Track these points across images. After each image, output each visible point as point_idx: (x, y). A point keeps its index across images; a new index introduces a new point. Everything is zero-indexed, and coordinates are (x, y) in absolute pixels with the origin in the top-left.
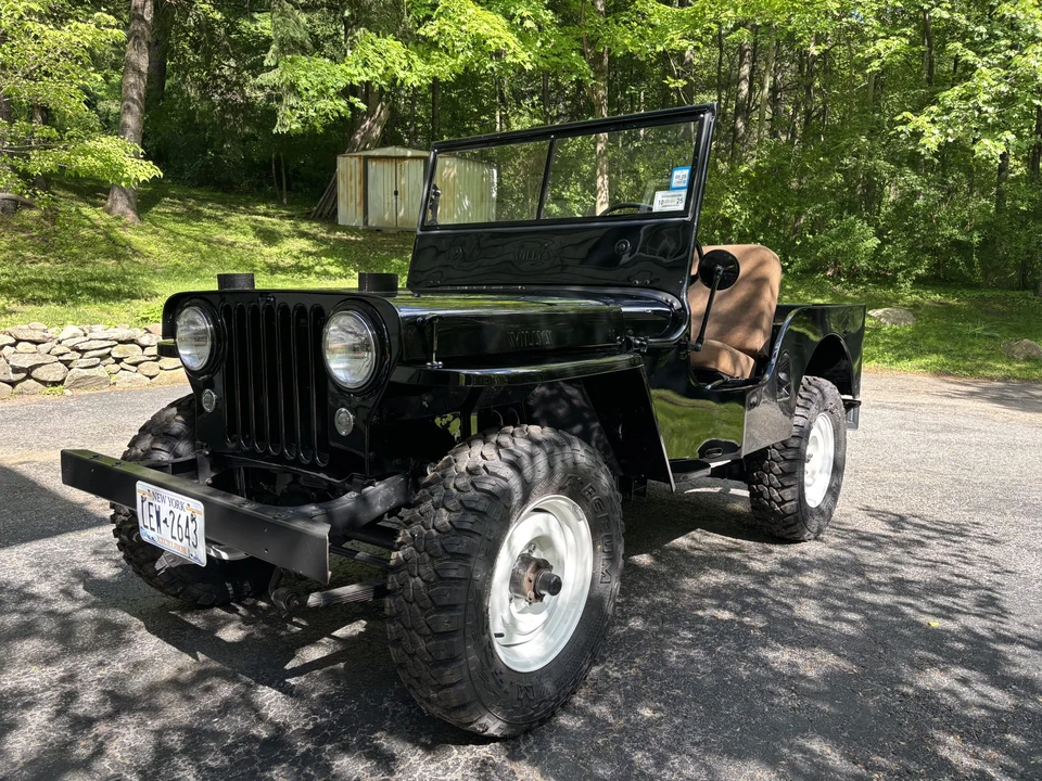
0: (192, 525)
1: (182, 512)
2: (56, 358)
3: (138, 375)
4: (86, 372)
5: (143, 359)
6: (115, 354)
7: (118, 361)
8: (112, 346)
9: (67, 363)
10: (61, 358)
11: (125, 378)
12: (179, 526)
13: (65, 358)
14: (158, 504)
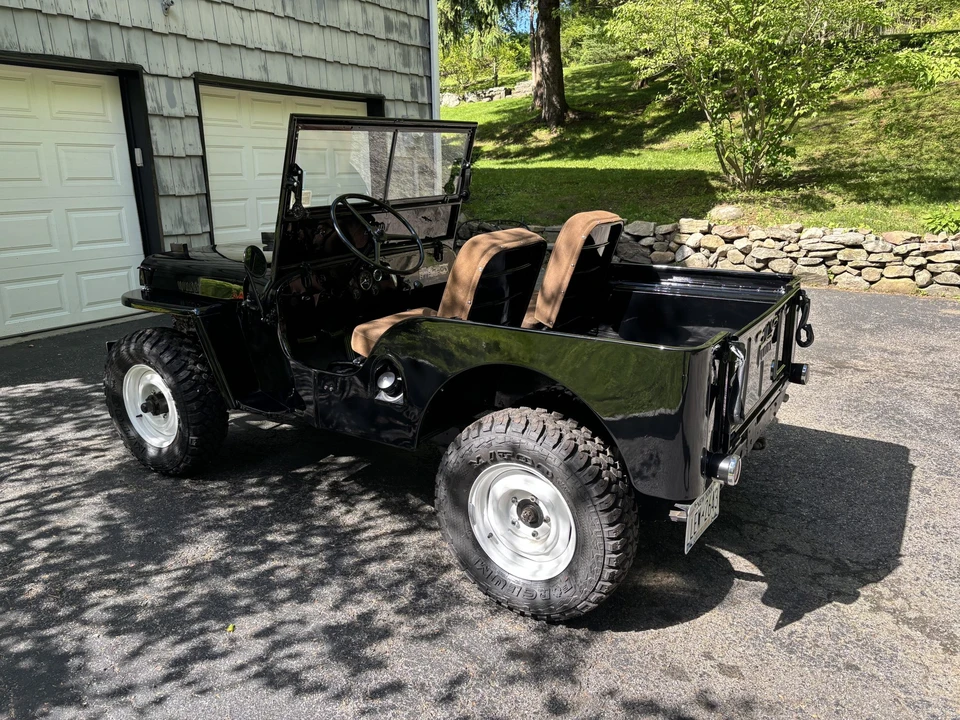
2: (785, 254)
3: (858, 279)
4: (806, 269)
5: (864, 264)
6: (841, 256)
7: (844, 263)
8: (838, 249)
9: (795, 260)
10: (789, 255)
11: (844, 279)
13: (792, 255)
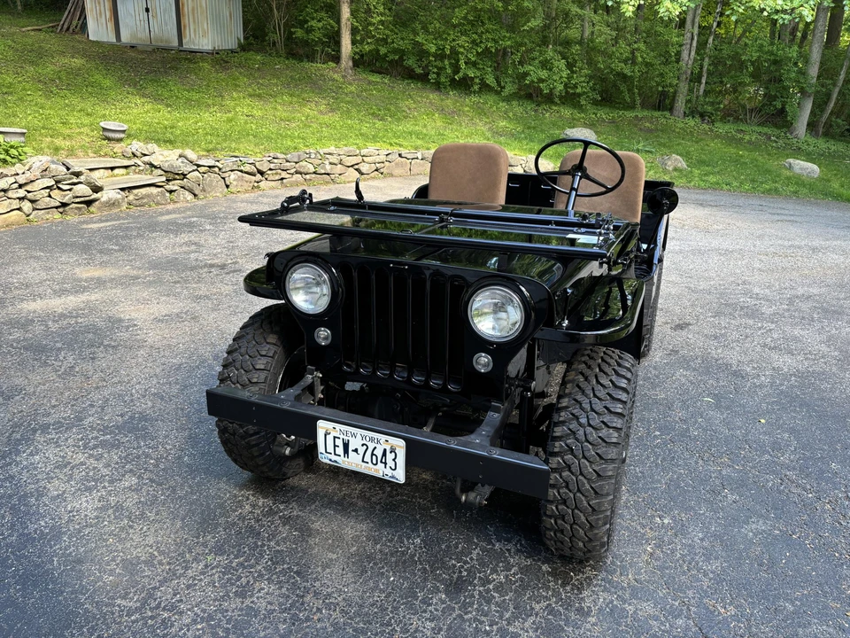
0: (390, 457)
1: (378, 446)
12: (372, 454)
14: (346, 438)
